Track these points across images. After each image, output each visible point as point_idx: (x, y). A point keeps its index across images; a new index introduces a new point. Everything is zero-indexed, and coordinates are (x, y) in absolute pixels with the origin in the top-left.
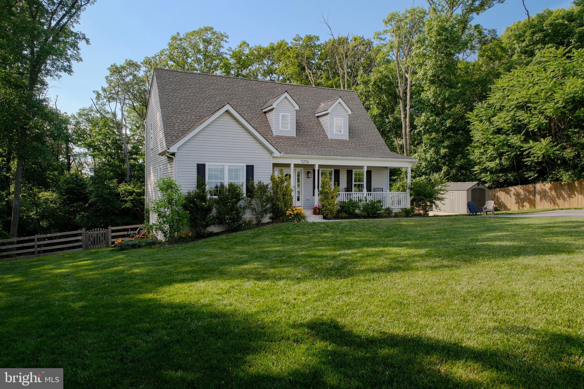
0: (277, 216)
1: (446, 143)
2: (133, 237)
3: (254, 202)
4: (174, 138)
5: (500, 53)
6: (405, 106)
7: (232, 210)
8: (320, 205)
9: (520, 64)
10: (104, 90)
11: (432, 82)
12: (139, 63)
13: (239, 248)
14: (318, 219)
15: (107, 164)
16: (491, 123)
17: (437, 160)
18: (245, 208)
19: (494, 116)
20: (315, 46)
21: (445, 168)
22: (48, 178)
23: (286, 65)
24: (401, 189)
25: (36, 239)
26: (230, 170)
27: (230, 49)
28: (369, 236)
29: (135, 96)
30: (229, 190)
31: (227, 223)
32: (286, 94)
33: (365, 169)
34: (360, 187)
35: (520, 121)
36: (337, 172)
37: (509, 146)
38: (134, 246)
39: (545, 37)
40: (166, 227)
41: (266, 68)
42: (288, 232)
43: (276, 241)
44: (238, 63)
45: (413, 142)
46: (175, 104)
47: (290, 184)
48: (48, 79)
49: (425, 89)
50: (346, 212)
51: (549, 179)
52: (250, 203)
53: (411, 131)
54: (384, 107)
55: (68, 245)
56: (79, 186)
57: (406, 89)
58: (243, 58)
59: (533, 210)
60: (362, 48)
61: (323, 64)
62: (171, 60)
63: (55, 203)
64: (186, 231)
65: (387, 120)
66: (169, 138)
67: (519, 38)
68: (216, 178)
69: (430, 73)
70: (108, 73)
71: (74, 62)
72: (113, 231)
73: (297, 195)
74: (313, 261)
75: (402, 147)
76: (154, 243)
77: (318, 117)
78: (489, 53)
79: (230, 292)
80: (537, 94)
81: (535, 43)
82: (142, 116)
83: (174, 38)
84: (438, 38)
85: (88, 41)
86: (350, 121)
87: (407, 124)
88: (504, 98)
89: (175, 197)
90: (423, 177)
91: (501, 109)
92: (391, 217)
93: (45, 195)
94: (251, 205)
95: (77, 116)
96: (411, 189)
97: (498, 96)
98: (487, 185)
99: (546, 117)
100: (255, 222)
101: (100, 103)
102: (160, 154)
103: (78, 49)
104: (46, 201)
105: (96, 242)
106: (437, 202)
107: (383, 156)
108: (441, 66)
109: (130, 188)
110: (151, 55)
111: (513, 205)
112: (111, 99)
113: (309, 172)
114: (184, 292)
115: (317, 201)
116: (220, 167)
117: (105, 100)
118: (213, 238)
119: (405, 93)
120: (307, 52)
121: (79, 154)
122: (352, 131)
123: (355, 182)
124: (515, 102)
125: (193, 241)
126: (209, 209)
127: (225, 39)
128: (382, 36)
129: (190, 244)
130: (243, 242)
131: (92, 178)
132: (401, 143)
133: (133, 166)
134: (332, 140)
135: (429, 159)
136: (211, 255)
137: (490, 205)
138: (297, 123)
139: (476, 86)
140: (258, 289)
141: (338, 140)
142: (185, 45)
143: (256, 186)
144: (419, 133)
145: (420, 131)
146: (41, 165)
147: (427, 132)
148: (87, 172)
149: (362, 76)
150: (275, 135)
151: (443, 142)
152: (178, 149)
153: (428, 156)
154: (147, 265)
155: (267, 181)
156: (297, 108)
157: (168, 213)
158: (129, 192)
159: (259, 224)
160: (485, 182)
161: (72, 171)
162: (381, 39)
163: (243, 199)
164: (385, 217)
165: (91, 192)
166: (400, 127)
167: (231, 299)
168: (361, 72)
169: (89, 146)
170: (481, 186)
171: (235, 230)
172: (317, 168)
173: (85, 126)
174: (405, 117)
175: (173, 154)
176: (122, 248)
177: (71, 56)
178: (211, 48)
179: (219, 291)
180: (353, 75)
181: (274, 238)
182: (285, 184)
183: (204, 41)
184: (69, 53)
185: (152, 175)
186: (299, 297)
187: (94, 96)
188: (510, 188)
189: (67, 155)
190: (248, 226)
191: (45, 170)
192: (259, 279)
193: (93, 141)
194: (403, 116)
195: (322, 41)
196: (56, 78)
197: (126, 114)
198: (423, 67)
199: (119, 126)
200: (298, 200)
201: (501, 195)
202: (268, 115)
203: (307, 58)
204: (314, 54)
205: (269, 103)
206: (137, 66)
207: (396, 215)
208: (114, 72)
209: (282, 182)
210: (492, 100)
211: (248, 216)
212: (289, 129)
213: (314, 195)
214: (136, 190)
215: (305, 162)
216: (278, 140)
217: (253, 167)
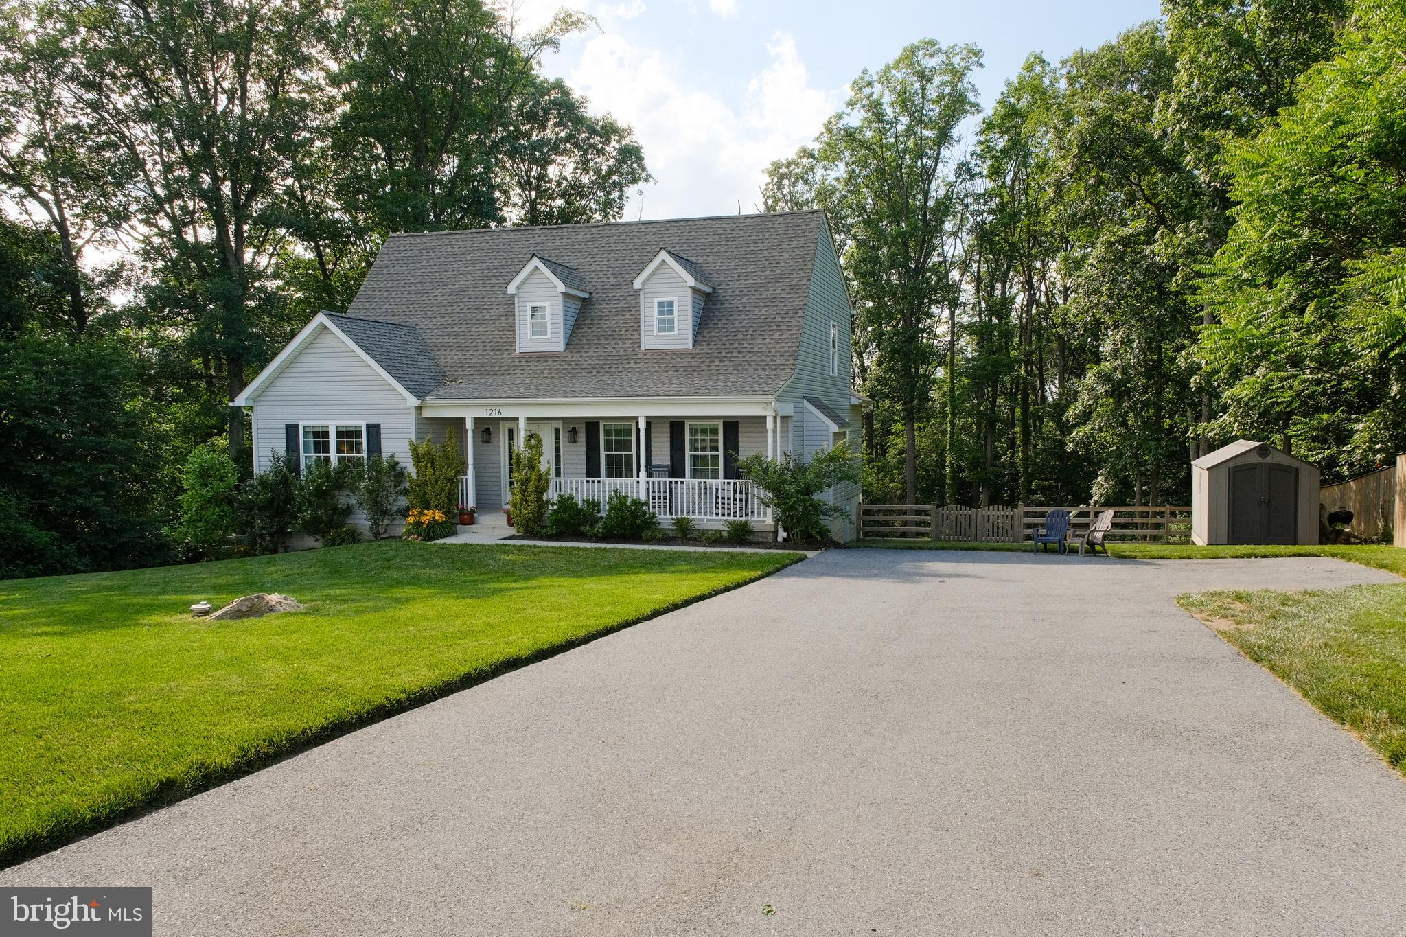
26: (340, 434)
32: (536, 262)
68: (318, 449)
116: (322, 429)
141: (662, 353)
150: (518, 351)
155: (405, 454)
175: (251, 409)
212: (549, 335)
215: (494, 413)
216: (517, 364)
217: (378, 426)
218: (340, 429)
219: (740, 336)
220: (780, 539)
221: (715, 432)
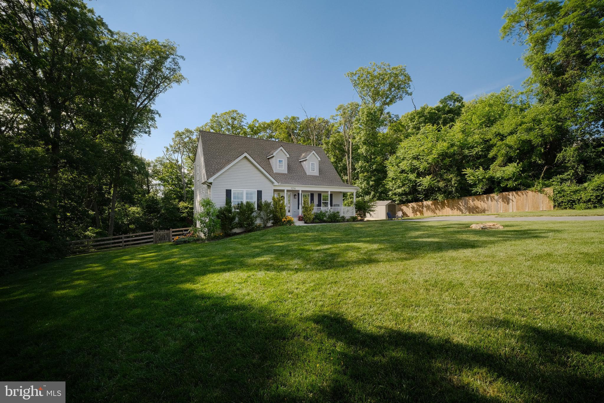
0: (276, 222)
1: (373, 178)
2: (185, 235)
3: (262, 213)
4: (212, 173)
5: (401, 128)
6: (349, 158)
7: (248, 218)
8: (303, 215)
9: (413, 134)
10: (171, 146)
11: (364, 143)
12: (193, 131)
13: (254, 244)
14: (301, 224)
15: (173, 191)
16: (398, 167)
17: (368, 188)
18: (256, 217)
19: (399, 163)
20: (296, 123)
21: (372, 193)
22: (135, 198)
23: (280, 133)
24: (347, 205)
25: (123, 237)
26: (247, 194)
27: (247, 123)
28: (334, 235)
29: (190, 149)
30: (246, 206)
31: (245, 227)
32: (281, 148)
33: (329, 193)
34: (326, 204)
35: (414, 166)
36: (312, 195)
37: (409, 180)
38: (185, 242)
39: (426, 119)
40: (206, 230)
41: (268, 135)
42: (284, 232)
43: (277, 239)
44: (252, 131)
45: (353, 178)
46: (212, 153)
47: (284, 202)
48: (135, 139)
49: (361, 147)
50: (318, 219)
51: (431, 199)
52: (259, 214)
53: (352, 172)
54: (337, 157)
55: (144, 241)
56: (154, 203)
57: (349, 148)
58: (255, 128)
59: (422, 216)
60: (324, 124)
61: (301, 133)
62: (212, 129)
63: (139, 214)
64: (219, 232)
65: (339, 165)
66: (208, 173)
67: (412, 120)
68: (238, 198)
69: (363, 139)
70: (174, 136)
71: (152, 129)
72: (173, 232)
73: (288, 209)
74: (304, 254)
75: (347, 181)
76: (199, 240)
77: (300, 162)
78: (395, 128)
79: (247, 282)
80: (423, 151)
81: (420, 123)
82: (194, 161)
83: (214, 116)
84: (367, 118)
85: (160, 115)
86: (319, 165)
87: (350, 167)
88: (405, 153)
89: (212, 210)
90: (360, 198)
91: (403, 159)
92: (345, 222)
93: (133, 209)
94: (261, 215)
95: (154, 162)
96: (356, 205)
97: (402, 152)
98: (396, 202)
99: (428, 164)
100: (262, 225)
101: (168, 154)
102: (203, 184)
103: (155, 121)
104: (134, 213)
105: (162, 239)
106: (371, 213)
107: (340, 185)
108: (369, 135)
109: (186, 205)
110: (200, 126)
111: (411, 214)
112: (175, 151)
113: (295, 195)
114: (213, 281)
115: (300, 212)
116: (240, 192)
117: (172, 152)
118: (236, 237)
119: (349, 150)
120: (292, 126)
121: (156, 185)
122: (320, 171)
123: (323, 200)
124: (411, 155)
125: (223, 238)
126: (234, 218)
127: (244, 117)
128: (334, 118)
129: (221, 241)
130: (256, 240)
131: (162, 199)
132: (346, 178)
133: (188, 191)
134: (309, 176)
135: (363, 187)
136: (235, 249)
137: (400, 214)
138: (288, 165)
139: (388, 146)
140: (268, 279)
141: (312, 176)
142: (220, 120)
143: (263, 204)
144: (358, 173)
145: (358, 172)
146: (130, 191)
147: (363, 172)
148: (160, 195)
149: (325, 139)
150: (274, 172)
151: (371, 178)
152: (214, 180)
153: (363, 185)
154: (192, 257)
155: (270, 200)
156: (288, 156)
157: (207, 220)
158: (185, 207)
159: (265, 227)
160: (395, 201)
161: (151, 194)
162: (334, 119)
163: (255, 211)
164: (342, 222)
165: (161, 207)
166: (346, 169)
167: (248, 288)
168: (324, 137)
169: (161, 179)
170: (393, 203)
171: (250, 231)
172: (300, 193)
173: (159, 167)
174: (349, 164)
175: (211, 183)
176: (177, 243)
177: (151, 125)
178: (236, 122)
179: (239, 280)
180: (319, 139)
181: (275, 237)
182: (281, 202)
183: (232, 118)
184: (150, 123)
185: (198, 196)
186: (300, 286)
187: (165, 150)
188: (409, 204)
189: (147, 185)
190: (258, 228)
191: (133, 194)
192: (268, 270)
193: (164, 177)
194: (348, 163)
195: (301, 120)
196: (139, 137)
197: (184, 161)
198: (359, 134)
199: (180, 168)
200: (289, 212)
201: (404, 208)
202: (270, 160)
203: (292, 129)
204: (296, 127)
205: (271, 153)
206: (191, 132)
207: (348, 221)
208: (177, 135)
209: (279, 201)
210: (398, 154)
211: (258, 222)
212: (283, 169)
213: (298, 208)
214: (189, 206)
215: (293, 189)
216: (276, 175)
217: (261, 191)
218: (247, 192)
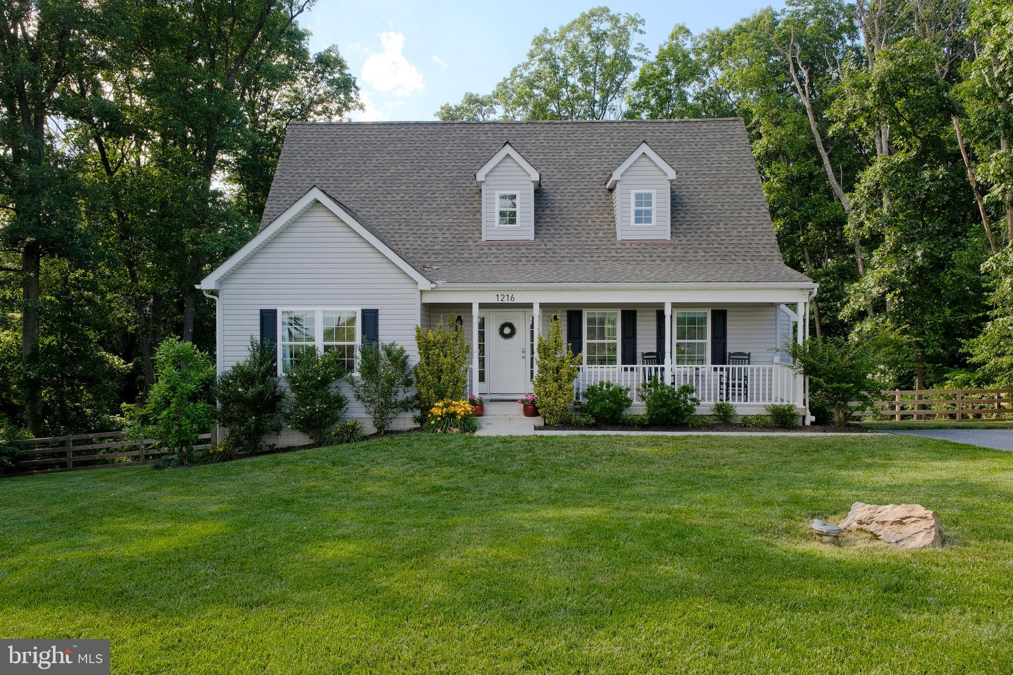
26: (327, 321)
32: (508, 149)
36: (630, 317)
68: (299, 338)
77: (610, 191)
113: (555, 319)
116: (305, 315)
122: (689, 218)
123: (679, 338)
134: (624, 242)
141: (640, 243)
143: (383, 353)
150: (484, 239)
155: (407, 342)
156: (535, 177)
159: (379, 433)
172: (537, 312)
212: (519, 224)
215: (506, 298)
216: (486, 251)
217: (376, 312)
218: (327, 315)
219: (713, 229)
220: (808, 423)
221: (703, 321)
